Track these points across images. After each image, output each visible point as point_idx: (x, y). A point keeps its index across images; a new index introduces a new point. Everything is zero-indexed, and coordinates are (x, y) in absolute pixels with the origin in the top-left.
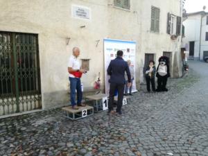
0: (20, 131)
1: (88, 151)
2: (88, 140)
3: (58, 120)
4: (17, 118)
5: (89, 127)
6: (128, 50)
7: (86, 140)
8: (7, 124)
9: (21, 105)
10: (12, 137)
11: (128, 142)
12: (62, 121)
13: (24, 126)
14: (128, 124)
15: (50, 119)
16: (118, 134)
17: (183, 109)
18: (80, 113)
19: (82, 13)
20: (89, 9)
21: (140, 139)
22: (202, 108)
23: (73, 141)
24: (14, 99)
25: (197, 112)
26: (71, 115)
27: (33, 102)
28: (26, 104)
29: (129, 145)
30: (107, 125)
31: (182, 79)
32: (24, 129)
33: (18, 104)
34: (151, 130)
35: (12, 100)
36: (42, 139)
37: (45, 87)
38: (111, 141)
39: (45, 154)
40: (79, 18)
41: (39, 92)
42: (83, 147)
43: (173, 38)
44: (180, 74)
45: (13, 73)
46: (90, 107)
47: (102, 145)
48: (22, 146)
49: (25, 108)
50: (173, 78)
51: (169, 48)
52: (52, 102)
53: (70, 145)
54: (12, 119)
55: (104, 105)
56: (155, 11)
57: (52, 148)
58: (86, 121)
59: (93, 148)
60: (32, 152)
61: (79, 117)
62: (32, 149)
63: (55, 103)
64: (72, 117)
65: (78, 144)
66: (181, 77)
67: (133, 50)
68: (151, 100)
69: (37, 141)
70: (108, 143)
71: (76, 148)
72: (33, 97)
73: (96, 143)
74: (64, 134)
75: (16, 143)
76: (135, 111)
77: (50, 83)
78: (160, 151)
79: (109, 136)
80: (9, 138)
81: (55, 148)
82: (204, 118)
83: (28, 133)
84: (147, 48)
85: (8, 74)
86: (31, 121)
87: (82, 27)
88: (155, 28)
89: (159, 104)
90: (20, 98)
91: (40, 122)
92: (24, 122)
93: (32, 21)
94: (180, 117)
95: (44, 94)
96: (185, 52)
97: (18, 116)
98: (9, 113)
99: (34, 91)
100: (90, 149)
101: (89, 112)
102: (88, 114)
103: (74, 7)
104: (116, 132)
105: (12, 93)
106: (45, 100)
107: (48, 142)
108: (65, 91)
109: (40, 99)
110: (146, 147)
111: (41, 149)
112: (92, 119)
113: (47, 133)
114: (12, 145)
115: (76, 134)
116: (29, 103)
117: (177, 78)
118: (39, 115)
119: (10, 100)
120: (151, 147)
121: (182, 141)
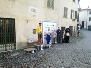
0: (6, 58)
1: (32, 66)
2: (33, 62)
3: (22, 54)
4: (5, 53)
5: (34, 57)
6: (53, 25)
7: (32, 62)
8: (1, 55)
9: (7, 47)
10: (2, 60)
11: (48, 63)
12: (24, 54)
13: (8, 56)
14: (50, 56)
15: (18, 54)
16: (45, 60)
17: (74, 50)
18: (31, 51)
19: (33, 10)
20: (37, 9)
21: (53, 62)
22: (82, 50)
23: (26, 63)
24: (5, 45)
25: (79, 52)
26: (27, 52)
27: (12, 47)
28: (9, 47)
29: (48, 64)
30: (41, 56)
31: (77, 38)
32: (7, 57)
33: (6, 47)
34: (58, 59)
35: (4, 46)
36: (14, 61)
37: (17, 40)
38: (41, 62)
39: (15, 67)
40: (32, 12)
41: (15, 42)
42: (30, 65)
43: (73, 20)
44: (76, 35)
45: (4, 35)
46: (35, 49)
47: (38, 64)
48: (6, 64)
49: (9, 49)
50: (74, 37)
51: (72, 25)
52: (20, 47)
53: (25, 64)
54: (3, 53)
55: (41, 48)
56: (66, 9)
57: (18, 65)
58: (33, 54)
59: (34, 65)
60: (10, 66)
61: (30, 53)
62: (10, 65)
63: (22, 47)
64: (28, 53)
65: (28, 64)
66: (77, 37)
67: (55, 25)
68: (62, 47)
69: (12, 62)
70: (40, 63)
71: (27, 65)
72: (12, 44)
73: (35, 63)
74: (23, 60)
75: (4, 63)
76: (54, 51)
77: (20, 39)
78: (59, 67)
79: (41, 61)
80: (1, 61)
81: (19, 65)
82: (81, 54)
83: (9, 59)
84: (62, 25)
85: (2, 35)
86: (11, 54)
87: (34, 16)
88: (65, 16)
89: (64, 48)
90: (7, 45)
91: (15, 55)
92: (8, 55)
93: (13, 14)
94: (71, 54)
95: (17, 43)
96: (79, 26)
97: (6, 52)
98: (2, 51)
99: (13, 42)
100: (33, 65)
101: (35, 51)
102: (34, 52)
103: (31, 8)
104: (44, 59)
105: (4, 43)
106: (17, 46)
107: (16, 63)
108: (26, 42)
109: (15, 45)
110: (55, 65)
111: (13, 65)
112: (36, 54)
113: (17, 59)
114: (2, 64)
115: (28, 60)
116: (11, 47)
117: (75, 37)
118: (15, 52)
119: (3, 45)
120: (57, 65)
121: (69, 63)
